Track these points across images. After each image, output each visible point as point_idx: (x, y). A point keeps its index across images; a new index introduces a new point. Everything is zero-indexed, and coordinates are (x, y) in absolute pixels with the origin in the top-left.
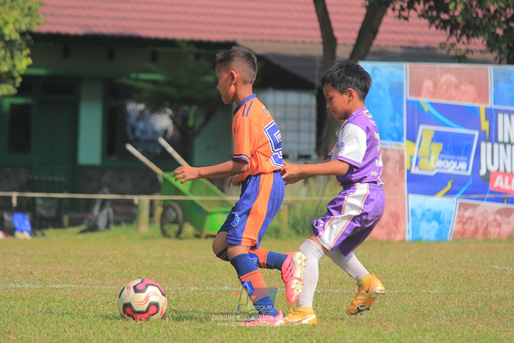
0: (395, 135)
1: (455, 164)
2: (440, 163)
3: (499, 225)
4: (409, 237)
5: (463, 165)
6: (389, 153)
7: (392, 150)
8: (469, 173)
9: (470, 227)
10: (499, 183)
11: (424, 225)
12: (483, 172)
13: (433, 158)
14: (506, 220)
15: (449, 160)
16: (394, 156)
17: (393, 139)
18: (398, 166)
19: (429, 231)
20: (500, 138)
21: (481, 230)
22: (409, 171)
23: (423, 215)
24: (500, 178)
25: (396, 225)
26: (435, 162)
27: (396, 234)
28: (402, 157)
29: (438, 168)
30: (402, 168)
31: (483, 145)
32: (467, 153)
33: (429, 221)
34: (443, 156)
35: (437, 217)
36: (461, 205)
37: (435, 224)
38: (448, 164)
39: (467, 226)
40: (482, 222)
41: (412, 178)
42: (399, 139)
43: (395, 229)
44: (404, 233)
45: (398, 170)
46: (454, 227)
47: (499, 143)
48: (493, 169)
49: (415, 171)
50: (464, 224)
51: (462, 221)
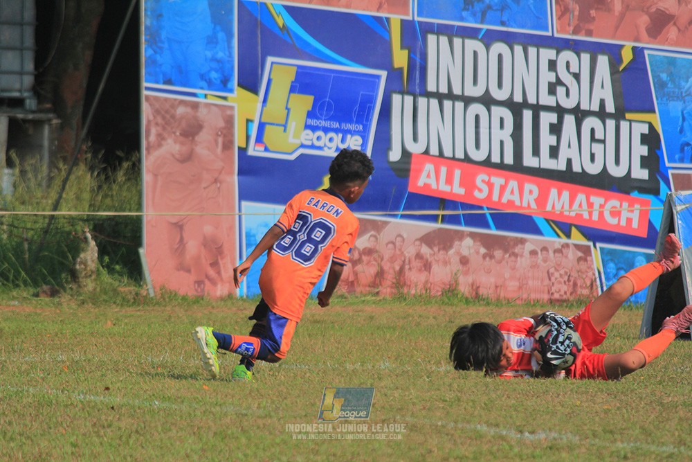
2: (308, 137)
3: (427, 266)
6: (202, 113)
10: (427, 179)
12: (395, 155)
14: (441, 255)
16: (213, 121)
17: (210, 85)
20: (431, 87)
22: (242, 151)
24: (429, 167)
28: (229, 121)
29: (303, 146)
30: (228, 145)
31: (396, 99)
32: (363, 116)
34: (312, 122)
41: (249, 167)
43: (212, 272)
47: (429, 95)
48: (416, 149)
49: (254, 151)
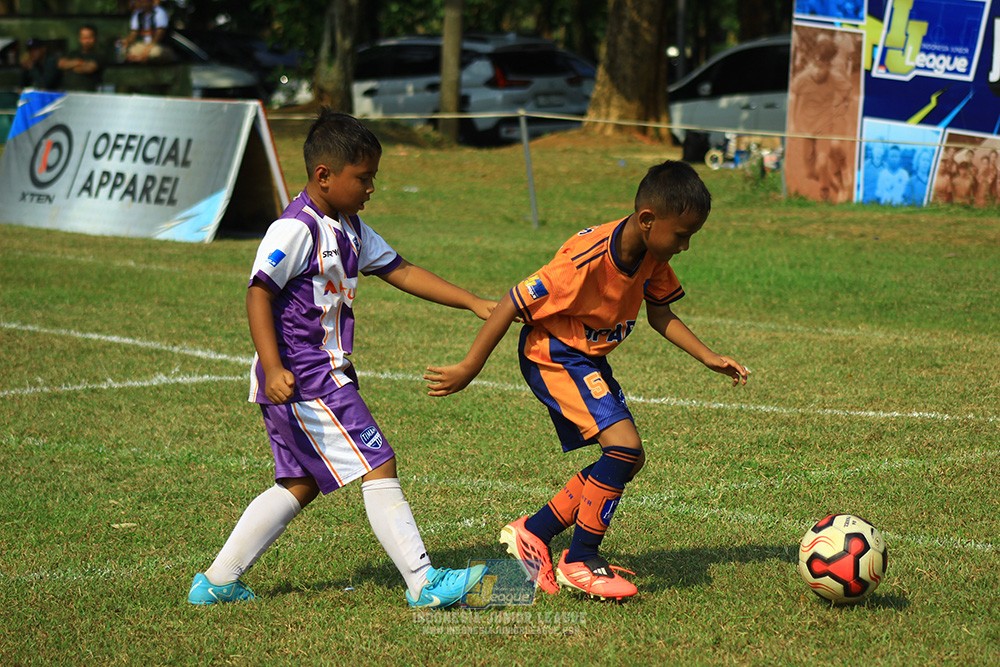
0: (849, 6)
1: (946, 60)
4: (858, 196)
5: (961, 63)
7: (843, 33)
8: (970, 78)
9: (963, 183)
11: (885, 175)
13: (910, 49)
15: (938, 53)
18: (850, 64)
19: (892, 185)
21: (983, 190)
23: (885, 157)
25: (839, 174)
26: (913, 58)
27: (837, 190)
33: (894, 168)
35: (907, 161)
36: (952, 138)
37: (903, 173)
38: (936, 60)
39: (957, 180)
40: (986, 173)
42: (856, 14)
44: (851, 189)
45: (849, 72)
46: (936, 180)
50: (953, 175)
51: (949, 170)
